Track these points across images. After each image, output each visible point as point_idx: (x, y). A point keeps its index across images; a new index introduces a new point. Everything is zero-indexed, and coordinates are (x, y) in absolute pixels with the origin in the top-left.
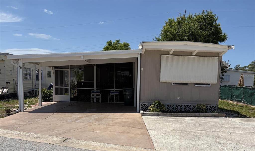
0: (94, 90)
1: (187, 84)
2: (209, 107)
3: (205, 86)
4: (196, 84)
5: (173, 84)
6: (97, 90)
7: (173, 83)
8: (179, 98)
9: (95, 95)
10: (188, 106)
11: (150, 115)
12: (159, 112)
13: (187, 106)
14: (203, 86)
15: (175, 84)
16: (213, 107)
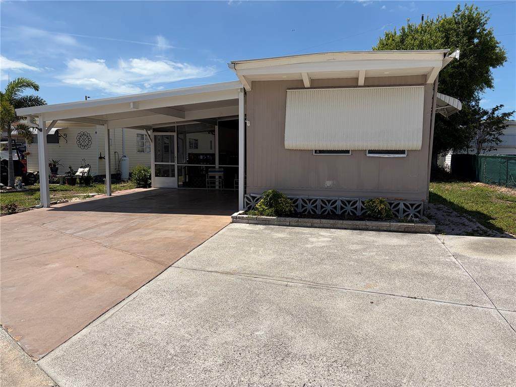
0: (215, 167)
1: (347, 152)
2: (402, 206)
3: (392, 156)
4: (371, 152)
5: (315, 153)
6: (219, 167)
7: (316, 151)
8: (328, 183)
9: (217, 177)
10: (351, 201)
11: (250, 221)
12: (270, 216)
13: (349, 202)
14: (386, 156)
15: (321, 152)
16: (412, 205)
